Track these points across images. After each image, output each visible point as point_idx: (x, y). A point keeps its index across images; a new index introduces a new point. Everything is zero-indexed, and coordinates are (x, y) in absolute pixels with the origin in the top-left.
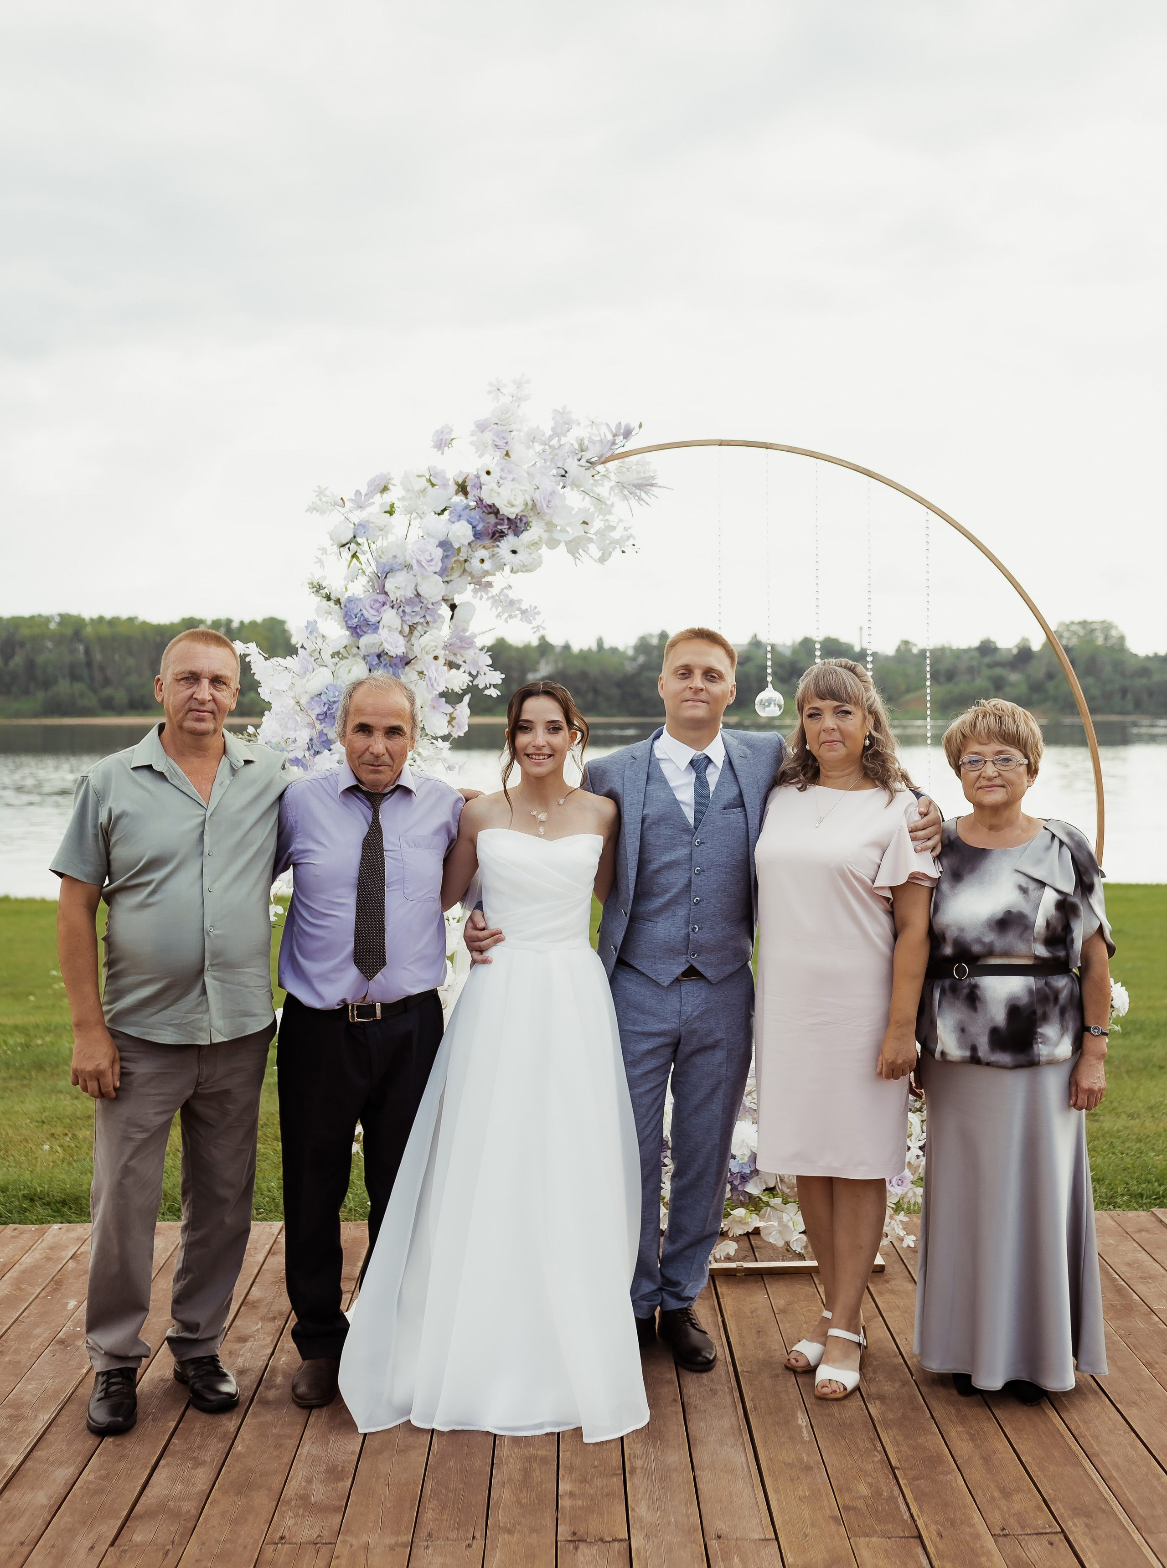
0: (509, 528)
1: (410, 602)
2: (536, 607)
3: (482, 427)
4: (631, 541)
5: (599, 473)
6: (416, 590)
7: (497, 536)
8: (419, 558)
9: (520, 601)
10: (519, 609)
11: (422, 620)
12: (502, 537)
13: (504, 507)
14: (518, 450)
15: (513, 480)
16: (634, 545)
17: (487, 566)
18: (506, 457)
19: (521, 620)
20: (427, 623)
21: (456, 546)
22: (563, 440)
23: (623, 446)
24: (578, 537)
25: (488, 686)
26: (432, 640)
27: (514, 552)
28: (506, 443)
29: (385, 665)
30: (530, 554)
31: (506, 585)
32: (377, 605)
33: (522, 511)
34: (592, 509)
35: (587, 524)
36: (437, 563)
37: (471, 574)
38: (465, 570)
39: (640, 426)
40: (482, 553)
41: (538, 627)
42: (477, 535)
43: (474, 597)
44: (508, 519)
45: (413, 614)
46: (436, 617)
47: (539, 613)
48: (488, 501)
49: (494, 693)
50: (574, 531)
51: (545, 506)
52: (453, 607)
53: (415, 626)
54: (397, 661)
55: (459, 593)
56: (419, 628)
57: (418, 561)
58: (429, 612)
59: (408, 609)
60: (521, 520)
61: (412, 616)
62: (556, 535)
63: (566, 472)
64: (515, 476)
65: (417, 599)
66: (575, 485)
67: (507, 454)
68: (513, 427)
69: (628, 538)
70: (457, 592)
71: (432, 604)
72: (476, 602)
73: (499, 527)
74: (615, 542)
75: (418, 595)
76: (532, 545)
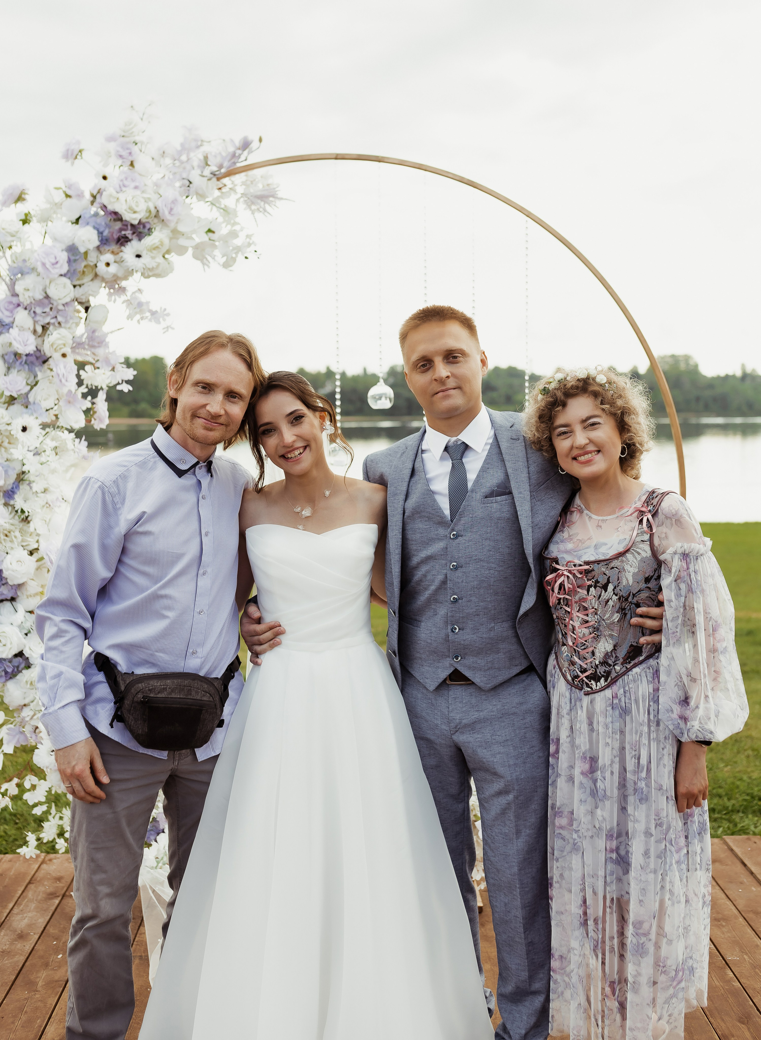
0: (134, 233)
1: (39, 303)
2: (165, 310)
3: (110, 139)
4: (253, 248)
5: (225, 185)
6: (46, 293)
7: (123, 241)
8: (43, 261)
9: (148, 303)
10: (150, 311)
11: (53, 321)
12: (127, 242)
13: (125, 212)
14: (143, 162)
15: (136, 187)
16: (256, 251)
17: (113, 269)
18: (131, 168)
19: (150, 320)
20: (59, 323)
21: (82, 250)
22: (192, 155)
23: (246, 160)
24: (202, 243)
25: (120, 382)
26: (59, 339)
27: (138, 256)
28: (130, 153)
29: (21, 363)
30: (153, 258)
31: (136, 289)
32: (11, 307)
33: (147, 218)
34: (220, 219)
35: (213, 232)
36: (61, 266)
37: (103, 280)
38: (96, 275)
39: (260, 140)
40: (109, 257)
41: (167, 327)
42: (104, 241)
43: (109, 300)
44: (132, 225)
45: (44, 315)
46: (69, 318)
47: (168, 315)
48: (110, 208)
49: (126, 388)
50: (200, 237)
51: (166, 212)
52: (87, 309)
53: (47, 326)
54: (33, 359)
55: (94, 296)
56: (51, 328)
57: (44, 264)
58: (60, 313)
59: (39, 310)
60: (144, 227)
61: (44, 317)
62: (182, 242)
63: (191, 183)
64: (137, 184)
65: (46, 301)
66: (201, 196)
67: (132, 164)
68: (137, 139)
69: (249, 245)
70: (90, 295)
71: (63, 305)
72: (110, 305)
73: (123, 233)
74: (238, 249)
75: (47, 297)
76: (154, 249)
